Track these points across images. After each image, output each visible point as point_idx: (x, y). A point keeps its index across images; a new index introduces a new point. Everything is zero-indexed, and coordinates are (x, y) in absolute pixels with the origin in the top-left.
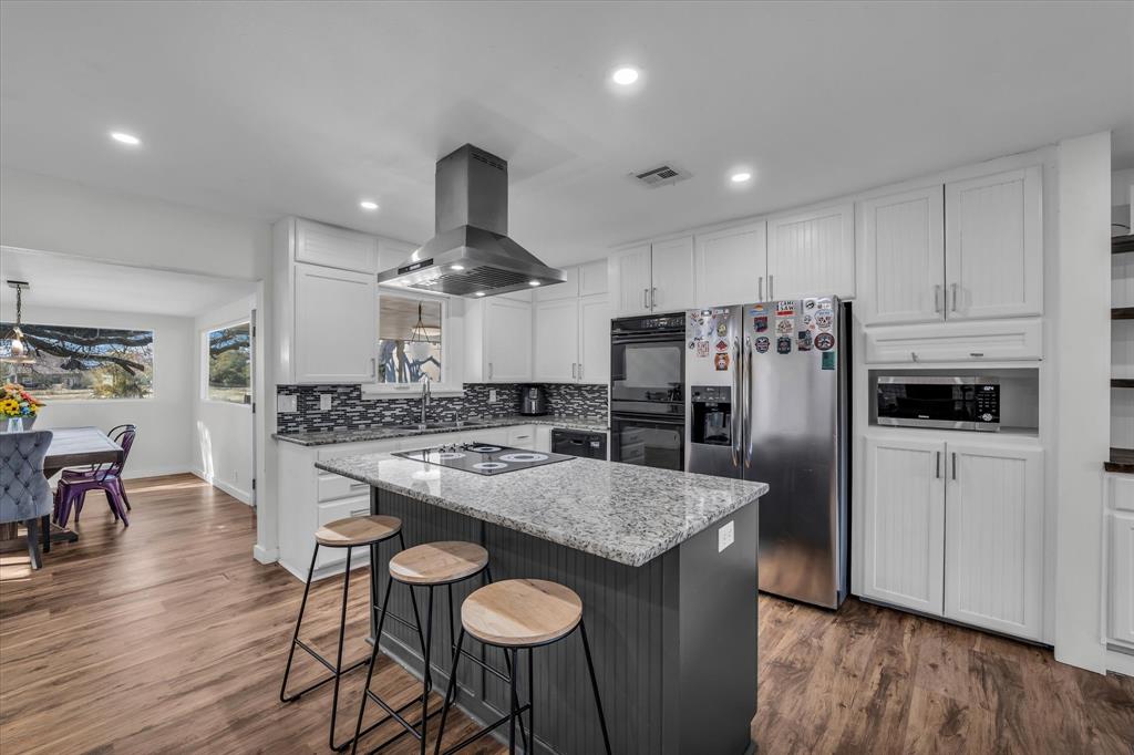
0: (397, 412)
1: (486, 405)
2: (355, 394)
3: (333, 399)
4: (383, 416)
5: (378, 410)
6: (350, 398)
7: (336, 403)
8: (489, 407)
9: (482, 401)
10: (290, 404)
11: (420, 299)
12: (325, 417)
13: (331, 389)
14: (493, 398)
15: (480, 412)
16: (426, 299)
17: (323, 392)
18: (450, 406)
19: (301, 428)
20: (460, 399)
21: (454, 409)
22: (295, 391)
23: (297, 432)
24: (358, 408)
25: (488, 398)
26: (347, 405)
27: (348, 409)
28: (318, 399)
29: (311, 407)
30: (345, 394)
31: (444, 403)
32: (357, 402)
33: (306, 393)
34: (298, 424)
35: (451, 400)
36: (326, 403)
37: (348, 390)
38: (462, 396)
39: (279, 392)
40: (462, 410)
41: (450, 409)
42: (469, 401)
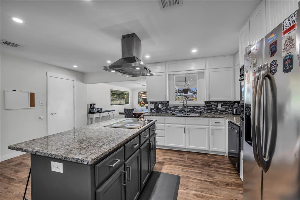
0: (180, 109)
1: (216, 109)
2: (167, 104)
3: (162, 105)
4: (175, 110)
5: (174, 108)
6: (166, 105)
7: (163, 106)
8: (218, 110)
9: (214, 108)
10: (152, 106)
11: (186, 75)
12: (160, 109)
13: (162, 103)
14: (219, 106)
15: (213, 111)
16: (188, 75)
17: (160, 103)
18: (199, 108)
19: (155, 112)
20: (203, 106)
21: (201, 110)
22: (154, 103)
23: (154, 112)
24: (168, 108)
25: (217, 106)
26: (165, 107)
27: (166, 108)
28: (158, 105)
29: (157, 107)
30: (165, 104)
31: (196, 107)
32: (168, 106)
33: (156, 103)
34: (154, 110)
35: (199, 107)
36: (160, 106)
37: (166, 103)
38: (204, 105)
39: (150, 103)
40: (204, 110)
41: (199, 110)
42: (207, 107)
